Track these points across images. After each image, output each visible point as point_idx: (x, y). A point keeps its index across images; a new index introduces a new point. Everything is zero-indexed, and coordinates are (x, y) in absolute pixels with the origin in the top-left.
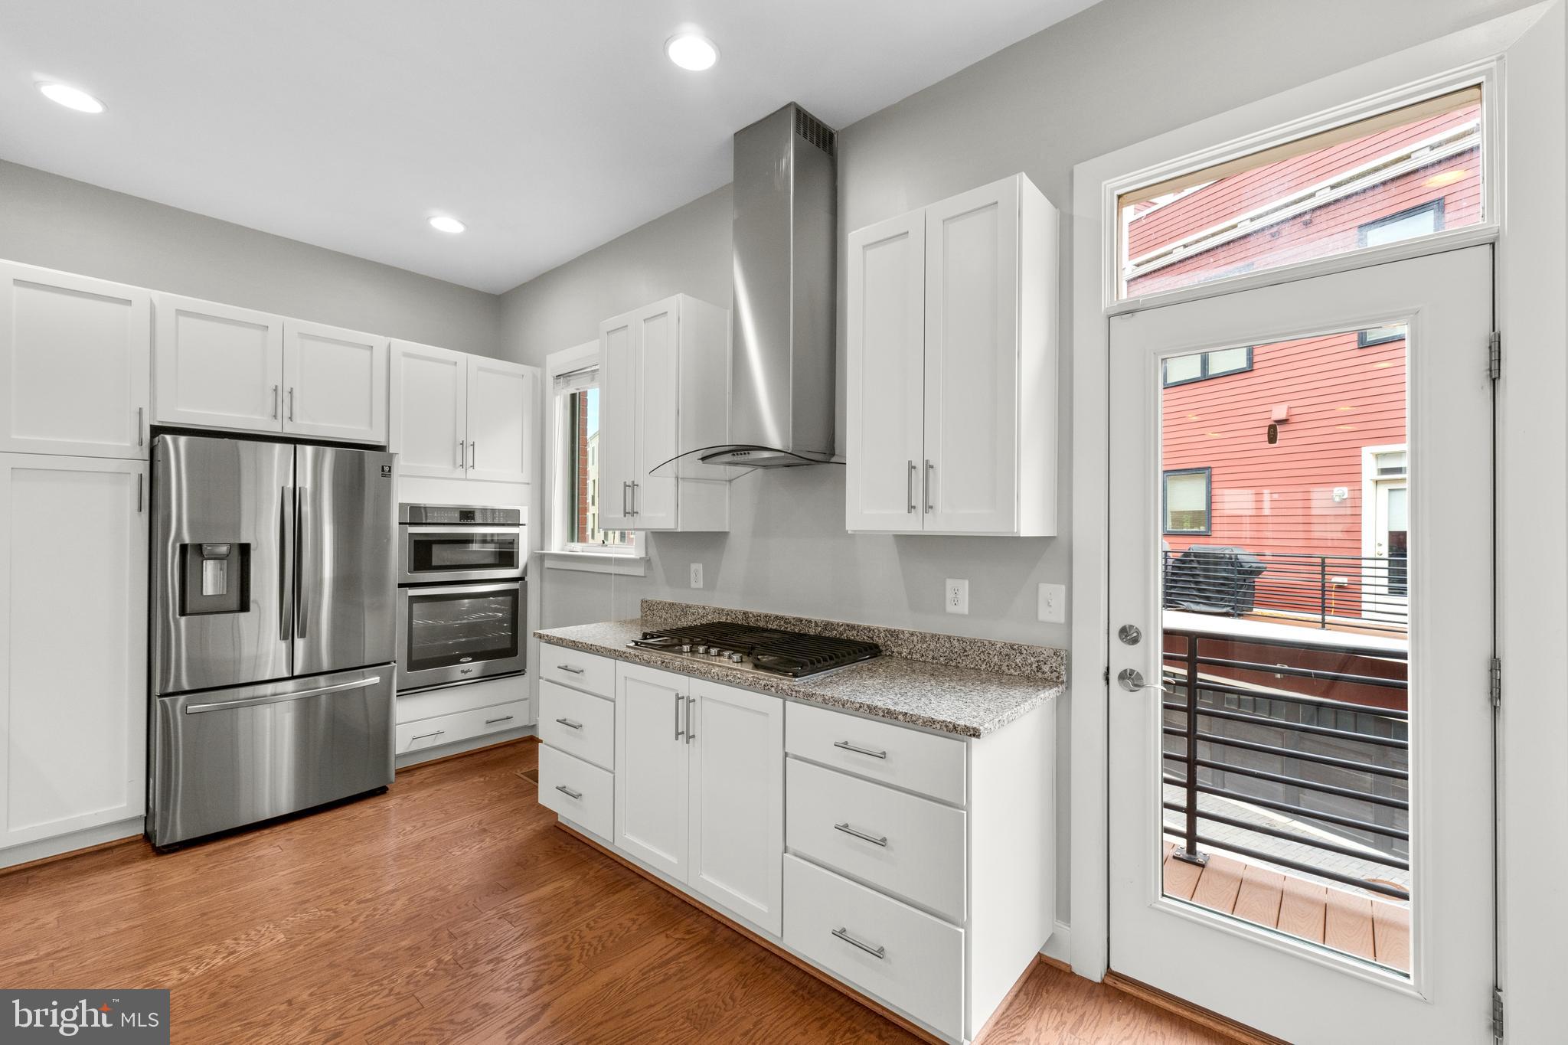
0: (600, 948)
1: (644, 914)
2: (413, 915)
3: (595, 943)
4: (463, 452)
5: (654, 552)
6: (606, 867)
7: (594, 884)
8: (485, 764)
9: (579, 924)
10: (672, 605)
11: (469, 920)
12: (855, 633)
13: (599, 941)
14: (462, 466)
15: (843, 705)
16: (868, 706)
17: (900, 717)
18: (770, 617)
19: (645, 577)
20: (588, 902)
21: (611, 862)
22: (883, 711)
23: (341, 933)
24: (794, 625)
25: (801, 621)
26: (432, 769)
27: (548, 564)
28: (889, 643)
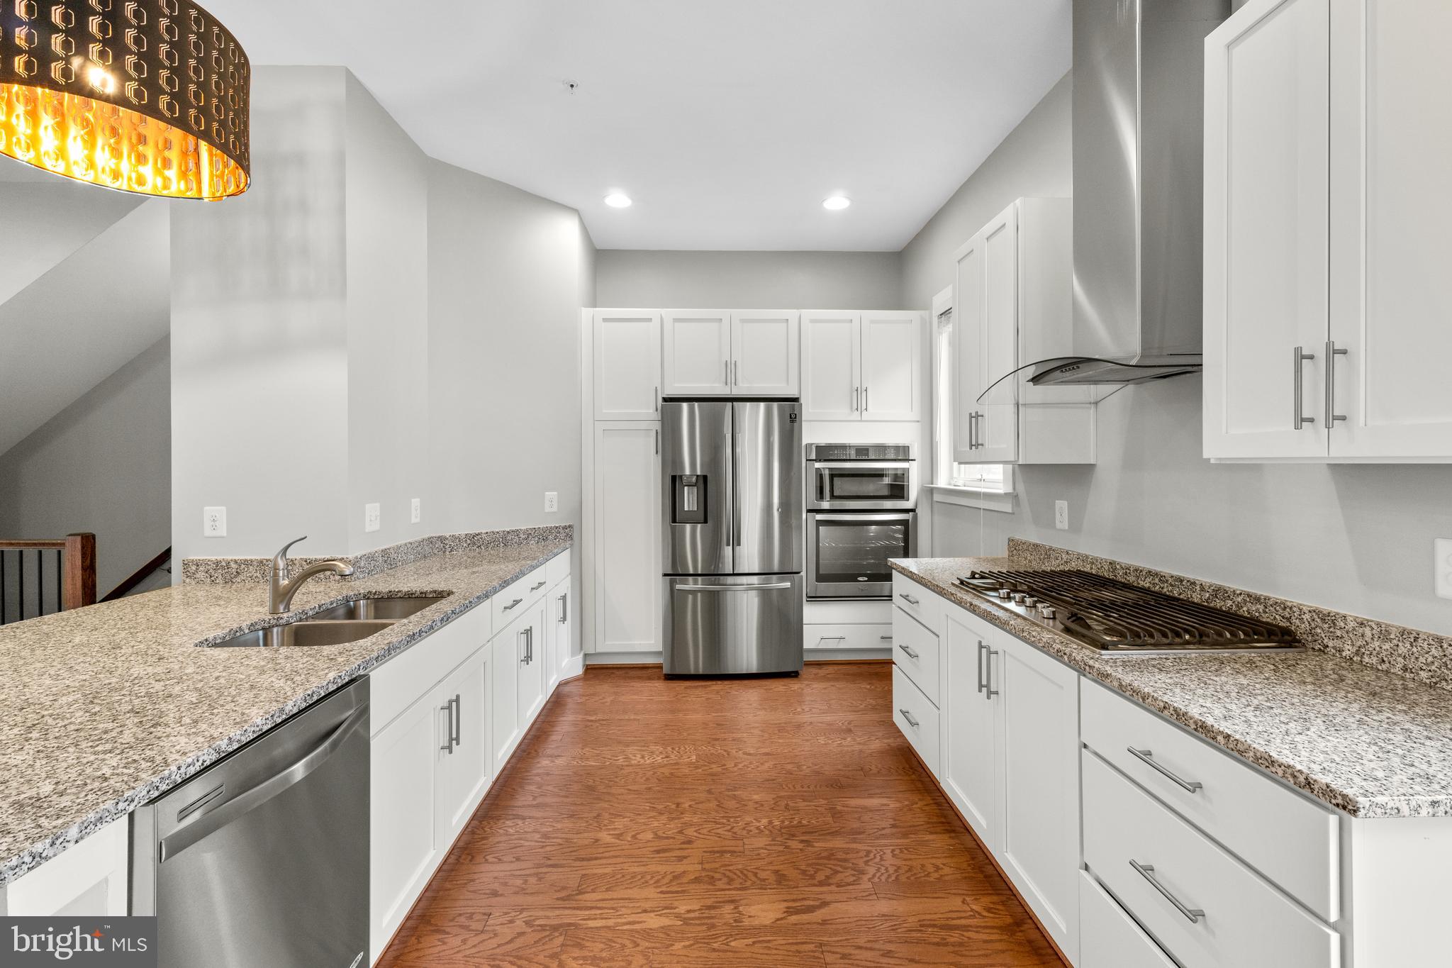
0: (893, 878)
1: (951, 867)
2: (771, 778)
3: (891, 870)
4: (858, 398)
5: (1021, 488)
6: (935, 803)
7: (917, 815)
8: (877, 674)
9: (886, 846)
10: (1036, 546)
11: (804, 800)
12: (1261, 608)
13: (896, 871)
14: (857, 409)
15: (1144, 699)
16: (1175, 710)
17: (1220, 738)
18: (1141, 571)
19: (1013, 514)
20: (904, 830)
21: (944, 801)
22: (1196, 723)
23: (724, 771)
24: (1172, 585)
25: (1181, 581)
26: (836, 668)
27: (937, 497)
28: (1319, 631)
